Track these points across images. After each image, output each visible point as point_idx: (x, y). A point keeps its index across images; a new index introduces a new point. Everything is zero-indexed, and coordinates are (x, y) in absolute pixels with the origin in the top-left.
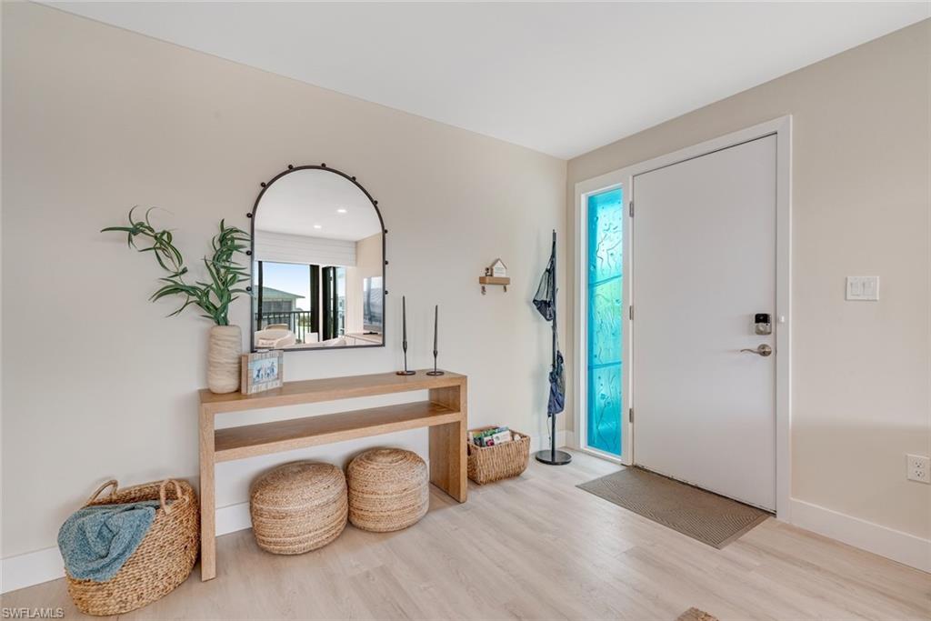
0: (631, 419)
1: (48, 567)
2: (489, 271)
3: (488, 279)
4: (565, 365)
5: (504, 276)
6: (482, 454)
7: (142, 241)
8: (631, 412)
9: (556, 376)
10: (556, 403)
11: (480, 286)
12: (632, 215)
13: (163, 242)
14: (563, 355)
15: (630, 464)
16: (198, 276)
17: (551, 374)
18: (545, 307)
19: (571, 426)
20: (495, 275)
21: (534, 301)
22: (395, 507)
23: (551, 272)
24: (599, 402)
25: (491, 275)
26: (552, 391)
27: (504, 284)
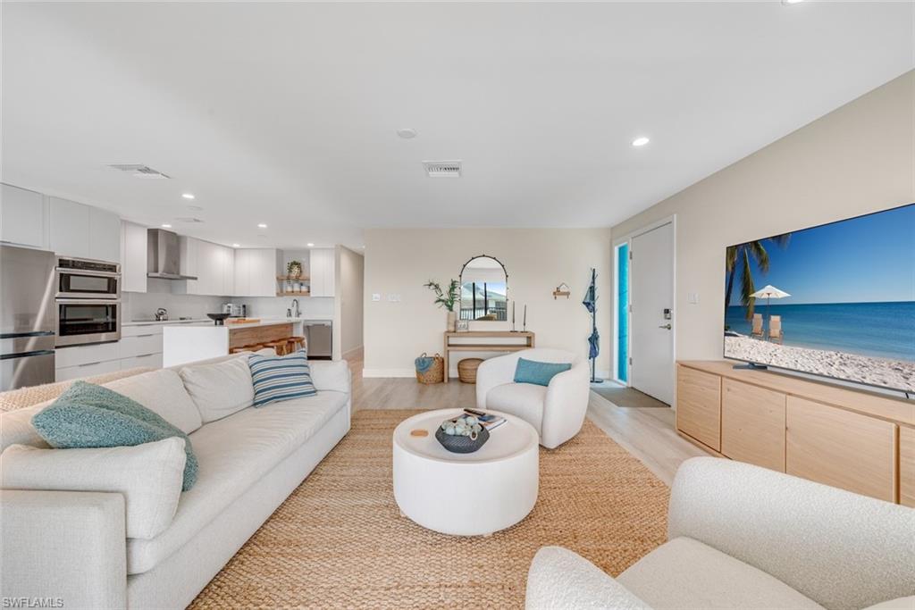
0: (631, 363)
1: (411, 373)
2: (559, 289)
3: (558, 292)
5: (567, 291)
7: (432, 287)
8: (631, 360)
9: (594, 339)
10: (594, 352)
12: (631, 258)
13: (437, 287)
15: (630, 386)
16: (445, 297)
18: (589, 305)
19: (611, 368)
20: (562, 291)
21: (583, 302)
23: (592, 289)
26: (593, 347)
27: (567, 294)
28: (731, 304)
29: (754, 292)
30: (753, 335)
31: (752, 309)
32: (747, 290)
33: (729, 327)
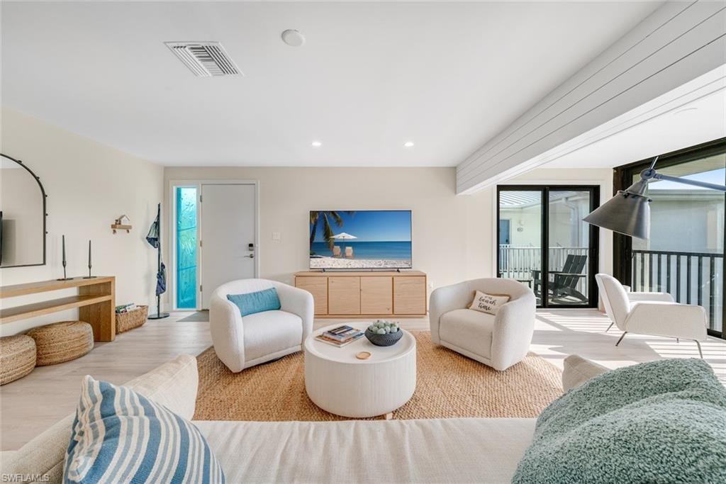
0: (201, 290)
2: (118, 222)
3: (118, 226)
4: (166, 269)
5: (128, 224)
6: (121, 317)
8: (201, 287)
9: (161, 275)
10: (161, 288)
11: (112, 230)
12: (201, 201)
14: (165, 264)
15: (200, 309)
17: (158, 274)
18: (154, 241)
19: (168, 301)
20: (122, 224)
21: (147, 238)
22: (76, 345)
23: (157, 224)
24: (183, 287)
25: (120, 224)
26: (159, 283)
27: (128, 229)
28: (315, 241)
29: (333, 235)
30: (333, 256)
31: (332, 244)
32: (327, 234)
33: (314, 254)
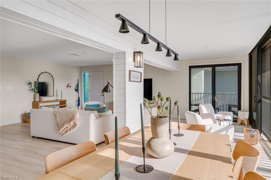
2: (68, 85)
11: (67, 87)
12: (90, 77)
14: (80, 97)
17: (78, 100)
23: (78, 85)
26: (78, 103)
27: (70, 87)
